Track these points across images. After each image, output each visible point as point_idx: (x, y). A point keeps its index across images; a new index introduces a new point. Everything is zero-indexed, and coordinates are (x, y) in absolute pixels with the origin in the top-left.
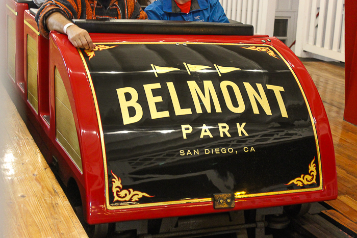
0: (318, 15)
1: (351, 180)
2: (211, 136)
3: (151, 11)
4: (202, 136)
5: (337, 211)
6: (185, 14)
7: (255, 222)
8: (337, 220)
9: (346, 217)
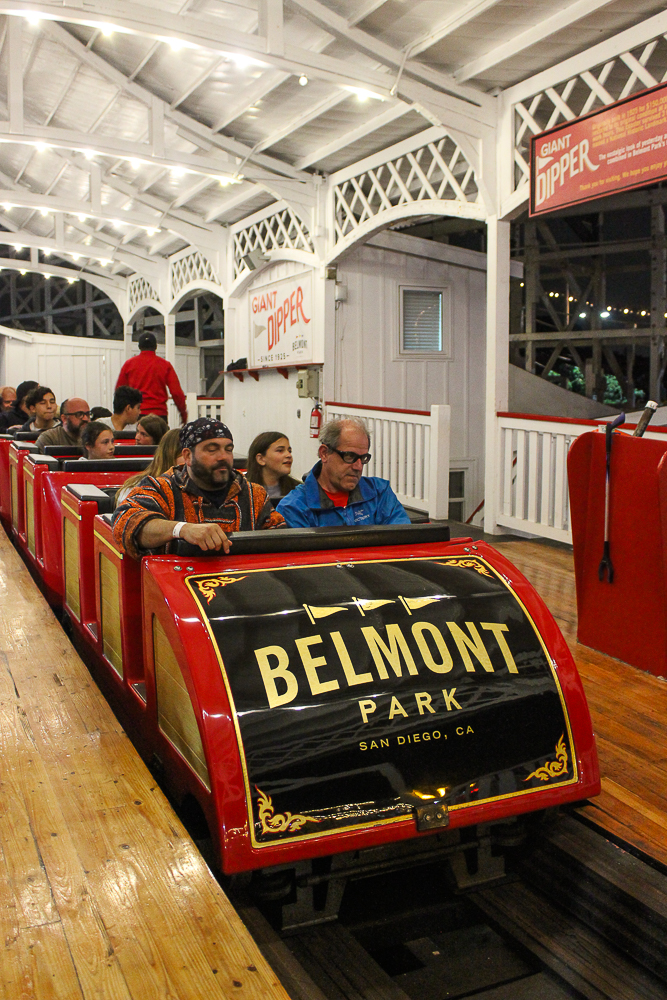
0: (515, 462)
1: (607, 749)
2: (406, 715)
3: (288, 506)
4: (391, 717)
5: (598, 808)
6: (342, 509)
7: (476, 839)
8: (600, 824)
9: (612, 817)
